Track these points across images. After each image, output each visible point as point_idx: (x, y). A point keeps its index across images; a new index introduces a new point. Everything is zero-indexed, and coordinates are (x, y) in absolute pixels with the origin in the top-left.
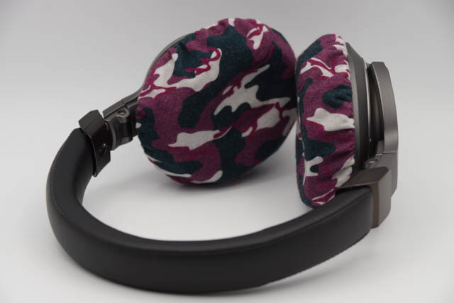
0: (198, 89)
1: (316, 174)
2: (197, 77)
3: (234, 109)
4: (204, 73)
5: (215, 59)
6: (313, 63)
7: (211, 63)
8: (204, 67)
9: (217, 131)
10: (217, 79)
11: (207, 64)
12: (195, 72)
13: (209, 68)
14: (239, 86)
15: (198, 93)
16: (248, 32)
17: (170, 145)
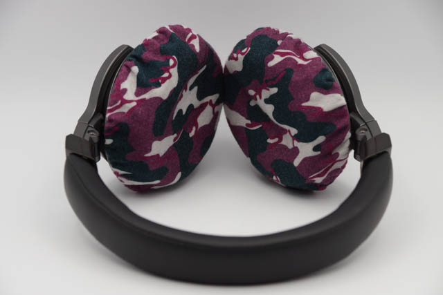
0: (165, 97)
1: (319, 153)
2: (162, 85)
3: (184, 112)
4: (168, 81)
5: (173, 66)
6: (282, 54)
7: (171, 70)
8: (166, 75)
9: (175, 135)
10: (178, 85)
11: (169, 72)
12: (160, 81)
13: (170, 76)
14: (186, 89)
15: (166, 101)
16: (186, 37)
17: (146, 155)
